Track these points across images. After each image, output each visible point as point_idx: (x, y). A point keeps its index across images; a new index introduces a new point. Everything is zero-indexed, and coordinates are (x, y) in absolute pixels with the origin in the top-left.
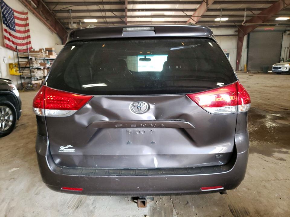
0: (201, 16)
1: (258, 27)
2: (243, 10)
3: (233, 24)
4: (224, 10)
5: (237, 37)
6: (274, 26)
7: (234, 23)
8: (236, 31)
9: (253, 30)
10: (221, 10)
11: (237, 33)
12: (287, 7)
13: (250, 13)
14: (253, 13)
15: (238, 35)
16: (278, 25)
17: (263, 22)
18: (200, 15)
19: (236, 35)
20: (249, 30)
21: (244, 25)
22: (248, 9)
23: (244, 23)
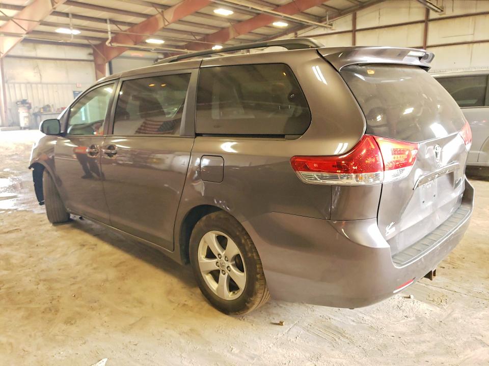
0: (40, 21)
1: (127, 50)
2: (105, 21)
3: (85, 42)
4: (75, 16)
5: (93, 63)
6: (149, 51)
7: (88, 40)
8: (90, 54)
9: (120, 54)
10: (70, 16)
11: (92, 58)
12: (169, 27)
13: (115, 27)
14: (119, 28)
15: (95, 61)
16: (155, 50)
17: (135, 44)
18: (38, 20)
19: (91, 61)
20: (114, 54)
21: (110, 45)
22: (113, 22)
23: (110, 43)
